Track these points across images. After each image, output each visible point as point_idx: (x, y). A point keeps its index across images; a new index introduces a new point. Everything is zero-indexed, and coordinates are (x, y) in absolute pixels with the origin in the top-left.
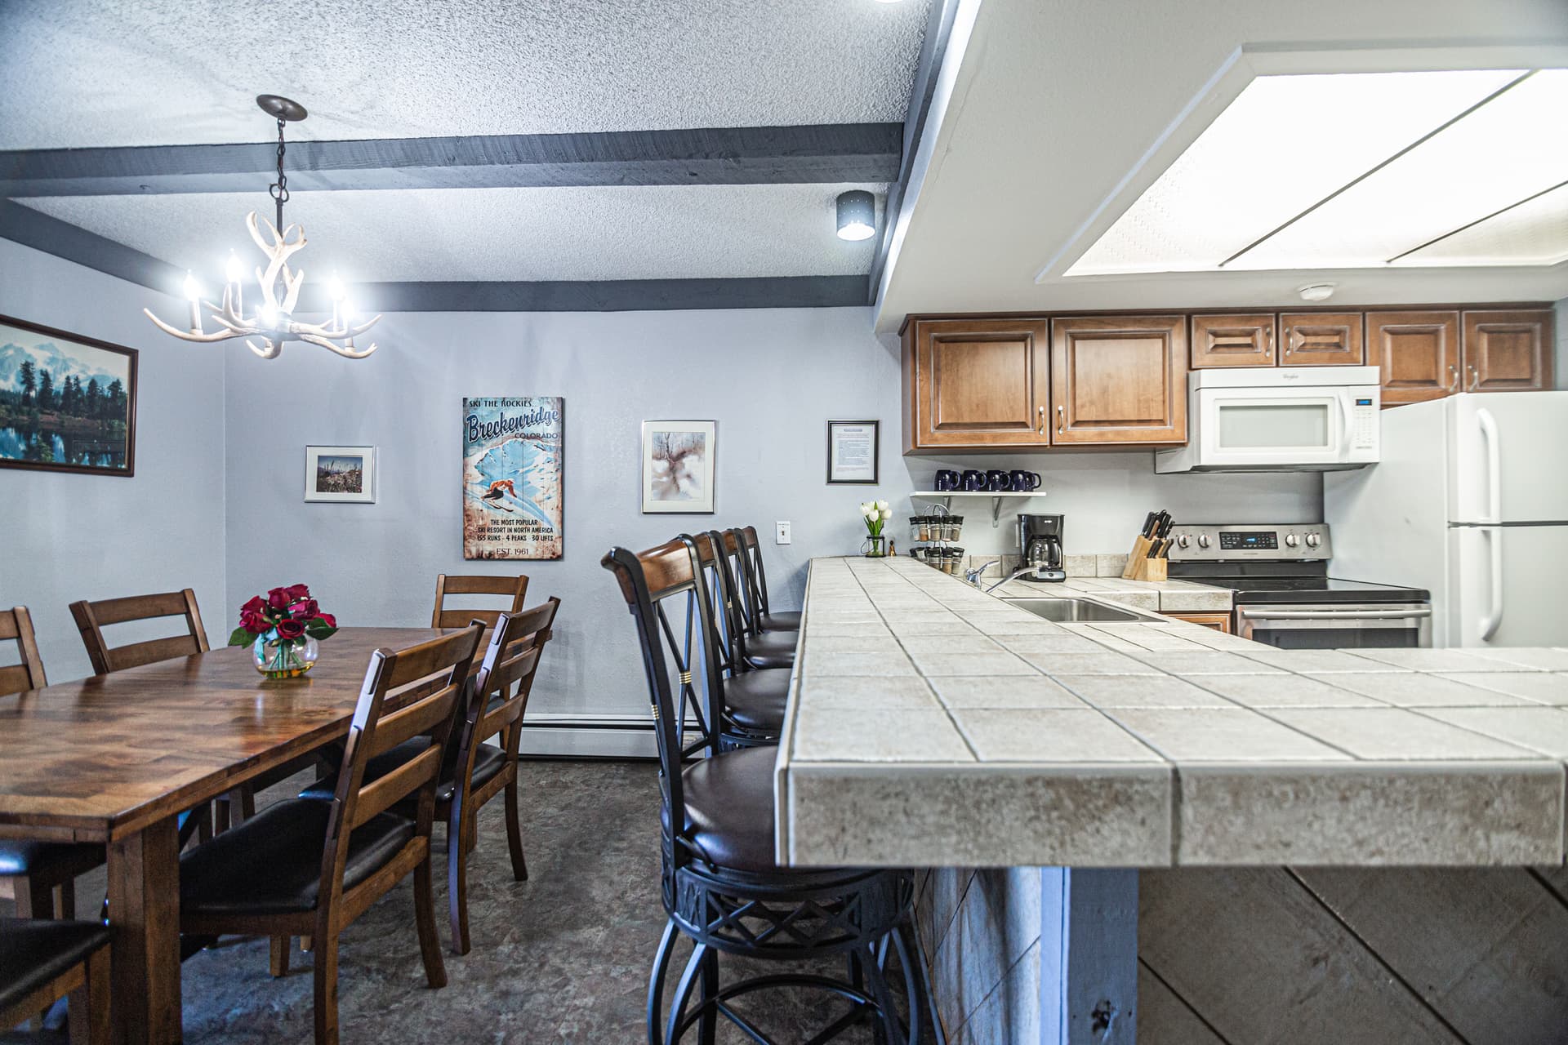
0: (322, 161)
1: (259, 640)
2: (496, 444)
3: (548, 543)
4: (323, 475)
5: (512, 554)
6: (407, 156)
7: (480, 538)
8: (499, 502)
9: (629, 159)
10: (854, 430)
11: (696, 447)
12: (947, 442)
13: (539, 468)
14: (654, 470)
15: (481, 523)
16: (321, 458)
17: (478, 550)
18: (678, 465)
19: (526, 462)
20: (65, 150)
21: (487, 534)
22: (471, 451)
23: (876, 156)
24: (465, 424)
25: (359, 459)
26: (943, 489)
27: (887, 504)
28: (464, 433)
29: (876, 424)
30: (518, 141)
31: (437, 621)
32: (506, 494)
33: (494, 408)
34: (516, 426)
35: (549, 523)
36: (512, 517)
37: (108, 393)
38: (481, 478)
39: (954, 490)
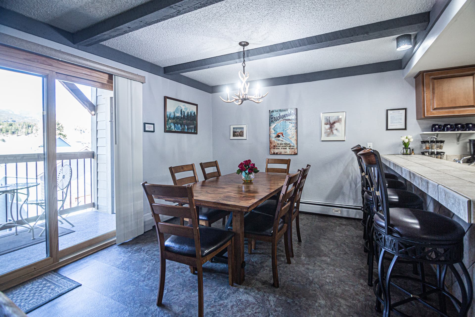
0: (249, 55)
1: (243, 173)
2: (278, 122)
3: (293, 150)
4: (234, 132)
5: (283, 153)
6: (270, 50)
7: (274, 149)
8: (279, 138)
9: (333, 40)
10: (396, 112)
11: (339, 120)
12: (438, 114)
13: (290, 129)
14: (325, 128)
15: (274, 144)
16: (234, 128)
17: (273, 152)
18: (333, 126)
19: (286, 127)
20: (194, 61)
21: (276, 147)
22: (271, 125)
23: (419, 24)
24: (270, 117)
25: (243, 128)
26: (435, 131)
27: (411, 137)
28: (270, 120)
29: (406, 109)
30: (300, 40)
31: (267, 171)
32: (281, 136)
33: (277, 112)
34: (284, 117)
35: (293, 144)
36: (283, 143)
37: (193, 115)
38: (274, 132)
39: (440, 131)
